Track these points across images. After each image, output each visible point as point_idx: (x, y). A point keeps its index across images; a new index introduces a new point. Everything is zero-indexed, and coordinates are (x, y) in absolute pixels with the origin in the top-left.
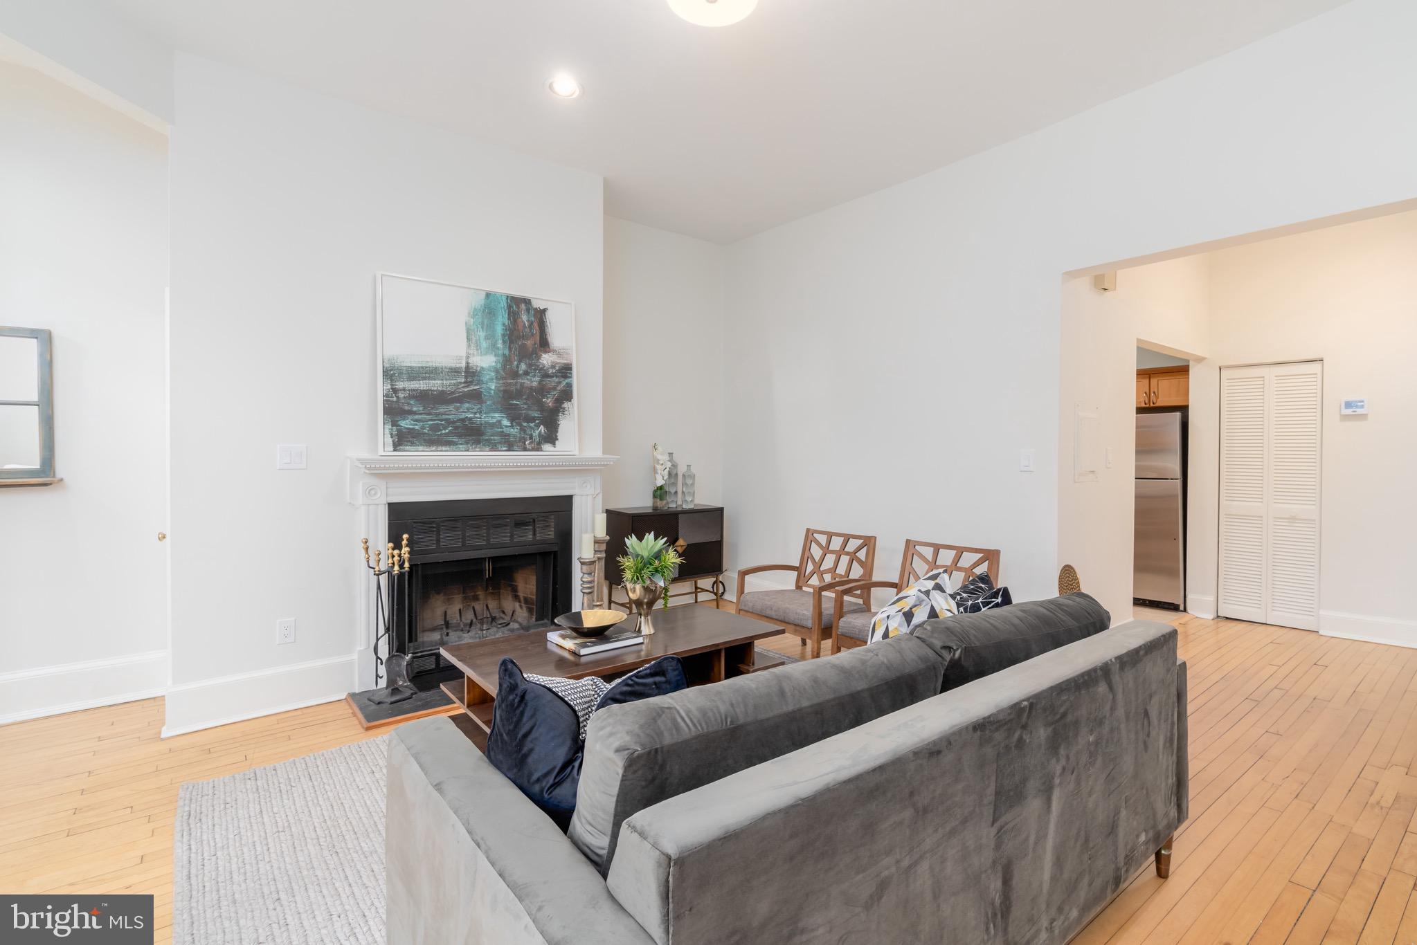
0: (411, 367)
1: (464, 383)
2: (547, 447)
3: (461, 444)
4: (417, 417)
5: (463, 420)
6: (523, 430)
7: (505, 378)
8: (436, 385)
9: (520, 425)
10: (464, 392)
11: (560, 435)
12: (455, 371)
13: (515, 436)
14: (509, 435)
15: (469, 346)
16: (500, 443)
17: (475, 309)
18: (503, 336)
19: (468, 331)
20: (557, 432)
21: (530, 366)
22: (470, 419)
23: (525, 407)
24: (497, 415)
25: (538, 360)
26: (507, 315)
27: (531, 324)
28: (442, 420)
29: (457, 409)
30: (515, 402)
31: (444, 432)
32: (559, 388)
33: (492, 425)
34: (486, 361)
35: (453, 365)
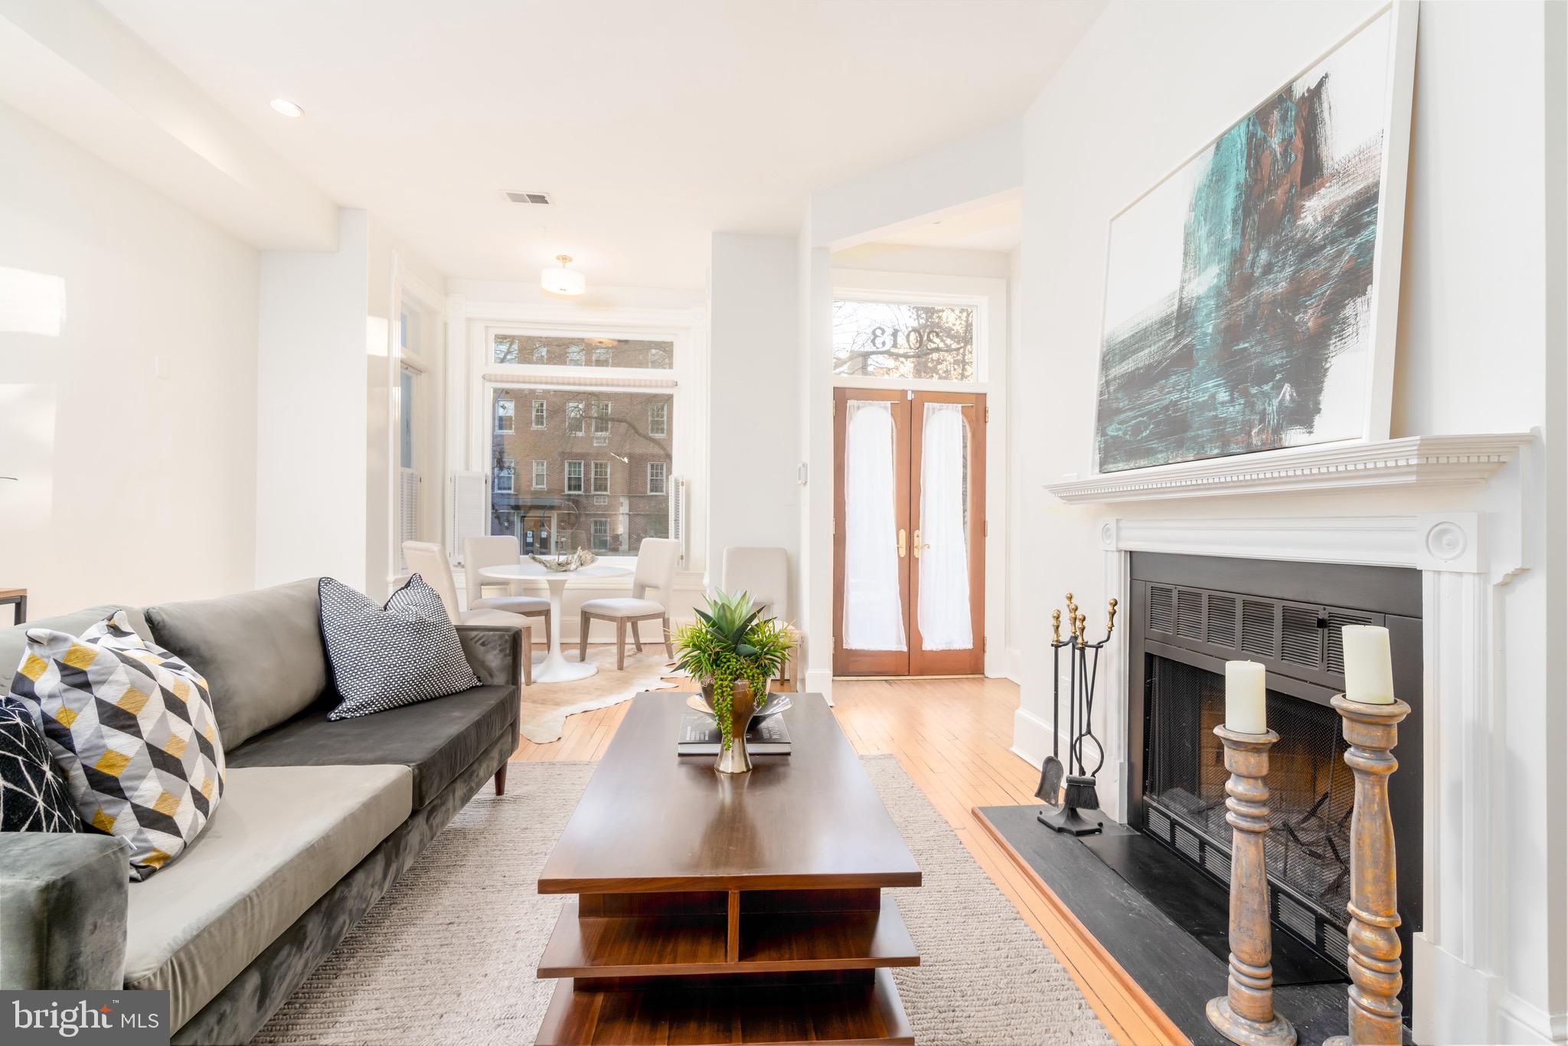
0: (1123, 341)
1: (1175, 337)
2: (1294, 436)
3: (1161, 452)
4: (1123, 416)
5: (1166, 408)
6: (1250, 405)
7: (1230, 301)
8: (1142, 358)
9: (1245, 394)
10: (1173, 355)
11: (1327, 399)
12: (1165, 323)
13: (1234, 423)
14: (1225, 421)
15: (1185, 266)
16: (1210, 441)
17: (1199, 189)
18: (1235, 210)
19: (1188, 237)
20: (1320, 391)
21: (1275, 250)
22: (1174, 404)
23: (1259, 349)
24: (1210, 384)
25: (1295, 221)
26: (1244, 163)
27: (1287, 143)
28: (1142, 416)
29: (1162, 388)
30: (1242, 346)
31: (1144, 434)
32: (1335, 272)
33: (1202, 407)
34: (1208, 279)
35: (1163, 314)
